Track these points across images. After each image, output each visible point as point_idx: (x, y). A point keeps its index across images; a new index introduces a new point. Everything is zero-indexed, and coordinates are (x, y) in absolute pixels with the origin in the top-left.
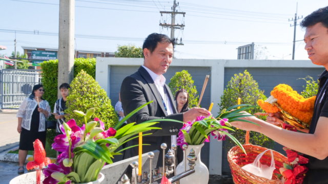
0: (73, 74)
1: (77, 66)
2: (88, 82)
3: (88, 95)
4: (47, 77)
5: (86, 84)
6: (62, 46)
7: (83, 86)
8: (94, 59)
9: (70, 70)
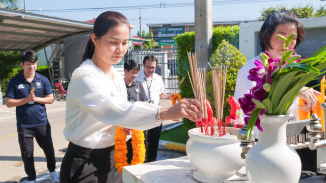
0: (211, 47)
1: (216, 37)
2: (231, 54)
3: (232, 69)
4: (182, 53)
5: (229, 57)
6: (199, 14)
7: (226, 59)
8: (236, 27)
9: (209, 42)
